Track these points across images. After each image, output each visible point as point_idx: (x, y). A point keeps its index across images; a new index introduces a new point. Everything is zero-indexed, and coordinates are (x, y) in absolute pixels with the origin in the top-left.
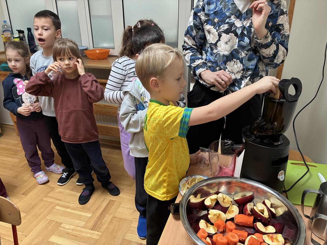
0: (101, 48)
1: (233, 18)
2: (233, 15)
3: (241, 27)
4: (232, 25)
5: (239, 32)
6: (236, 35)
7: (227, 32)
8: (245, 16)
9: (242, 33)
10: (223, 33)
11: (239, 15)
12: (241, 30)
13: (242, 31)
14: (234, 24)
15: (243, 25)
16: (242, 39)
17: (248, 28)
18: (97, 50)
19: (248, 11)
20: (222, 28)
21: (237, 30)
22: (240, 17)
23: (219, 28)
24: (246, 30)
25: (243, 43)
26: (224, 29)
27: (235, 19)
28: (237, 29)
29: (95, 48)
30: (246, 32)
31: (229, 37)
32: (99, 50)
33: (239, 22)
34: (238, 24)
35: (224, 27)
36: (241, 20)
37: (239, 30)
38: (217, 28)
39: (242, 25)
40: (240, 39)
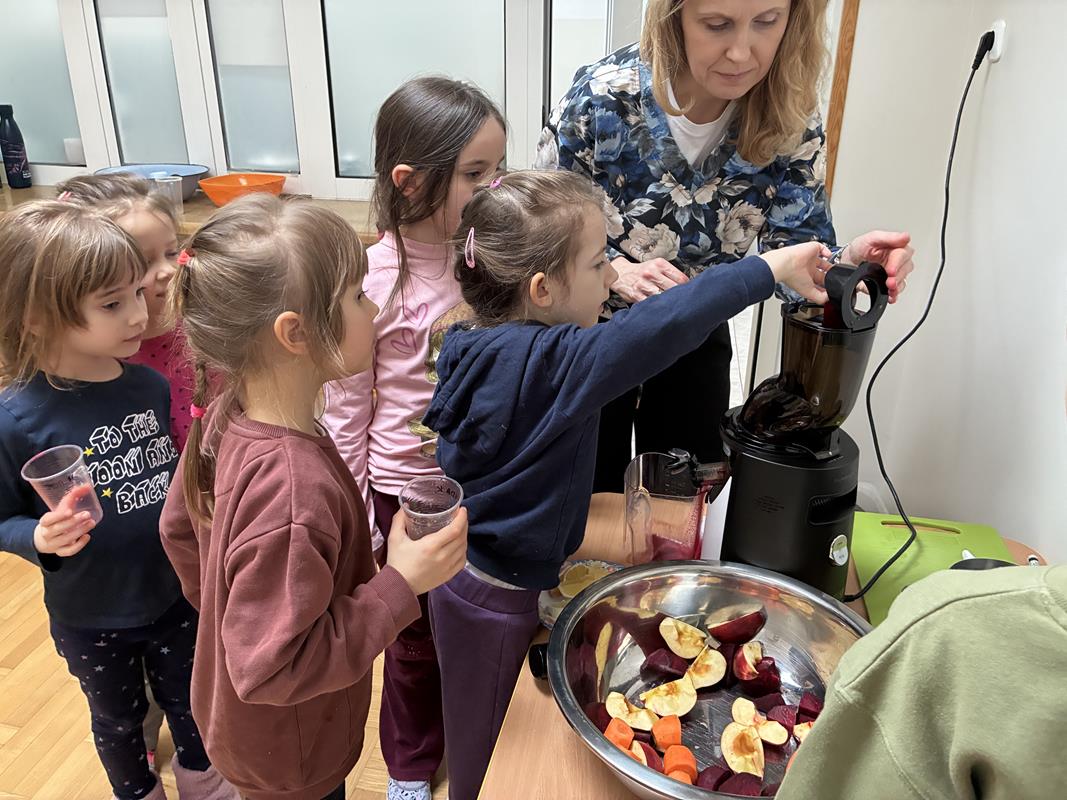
0: (256, 171)
1: (667, 184)
2: (666, 173)
3: (689, 206)
4: (662, 201)
5: (683, 220)
6: (674, 226)
7: (649, 220)
8: (701, 178)
9: (693, 224)
10: (638, 222)
11: (685, 176)
12: (687, 215)
13: (692, 218)
14: (669, 197)
15: (694, 202)
16: (693, 237)
17: (708, 208)
18: (240, 176)
19: (709, 164)
20: (637, 208)
21: (678, 213)
22: (687, 181)
23: (626, 203)
24: (702, 213)
25: (696, 248)
26: (640, 212)
27: (672, 185)
28: (676, 211)
29: (234, 170)
30: (703, 218)
31: (654, 235)
32: (246, 177)
33: (684, 192)
34: (681, 198)
35: (640, 204)
36: (688, 188)
37: (682, 214)
38: (623, 203)
39: (690, 202)
40: (686, 240)
